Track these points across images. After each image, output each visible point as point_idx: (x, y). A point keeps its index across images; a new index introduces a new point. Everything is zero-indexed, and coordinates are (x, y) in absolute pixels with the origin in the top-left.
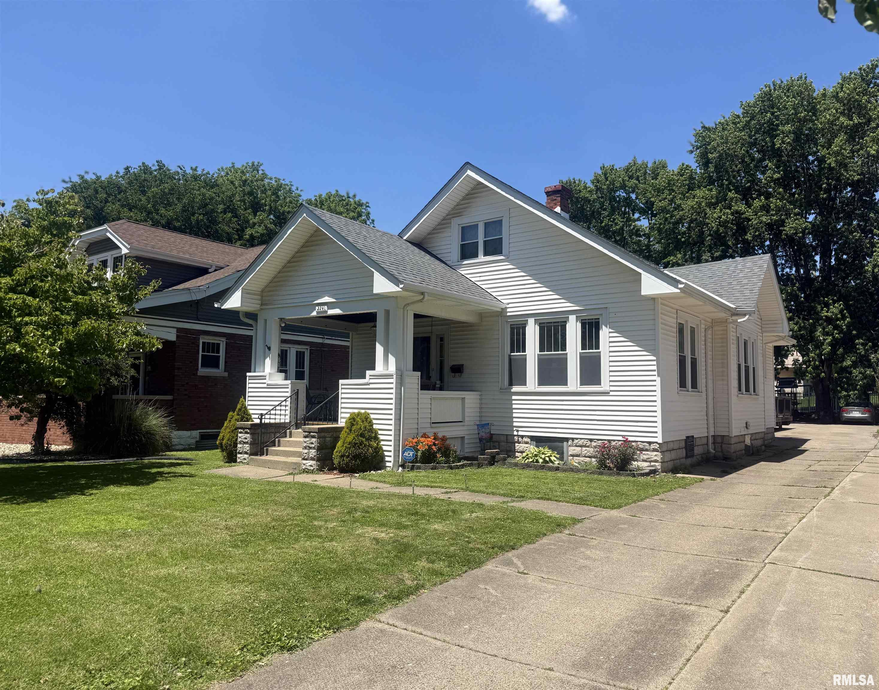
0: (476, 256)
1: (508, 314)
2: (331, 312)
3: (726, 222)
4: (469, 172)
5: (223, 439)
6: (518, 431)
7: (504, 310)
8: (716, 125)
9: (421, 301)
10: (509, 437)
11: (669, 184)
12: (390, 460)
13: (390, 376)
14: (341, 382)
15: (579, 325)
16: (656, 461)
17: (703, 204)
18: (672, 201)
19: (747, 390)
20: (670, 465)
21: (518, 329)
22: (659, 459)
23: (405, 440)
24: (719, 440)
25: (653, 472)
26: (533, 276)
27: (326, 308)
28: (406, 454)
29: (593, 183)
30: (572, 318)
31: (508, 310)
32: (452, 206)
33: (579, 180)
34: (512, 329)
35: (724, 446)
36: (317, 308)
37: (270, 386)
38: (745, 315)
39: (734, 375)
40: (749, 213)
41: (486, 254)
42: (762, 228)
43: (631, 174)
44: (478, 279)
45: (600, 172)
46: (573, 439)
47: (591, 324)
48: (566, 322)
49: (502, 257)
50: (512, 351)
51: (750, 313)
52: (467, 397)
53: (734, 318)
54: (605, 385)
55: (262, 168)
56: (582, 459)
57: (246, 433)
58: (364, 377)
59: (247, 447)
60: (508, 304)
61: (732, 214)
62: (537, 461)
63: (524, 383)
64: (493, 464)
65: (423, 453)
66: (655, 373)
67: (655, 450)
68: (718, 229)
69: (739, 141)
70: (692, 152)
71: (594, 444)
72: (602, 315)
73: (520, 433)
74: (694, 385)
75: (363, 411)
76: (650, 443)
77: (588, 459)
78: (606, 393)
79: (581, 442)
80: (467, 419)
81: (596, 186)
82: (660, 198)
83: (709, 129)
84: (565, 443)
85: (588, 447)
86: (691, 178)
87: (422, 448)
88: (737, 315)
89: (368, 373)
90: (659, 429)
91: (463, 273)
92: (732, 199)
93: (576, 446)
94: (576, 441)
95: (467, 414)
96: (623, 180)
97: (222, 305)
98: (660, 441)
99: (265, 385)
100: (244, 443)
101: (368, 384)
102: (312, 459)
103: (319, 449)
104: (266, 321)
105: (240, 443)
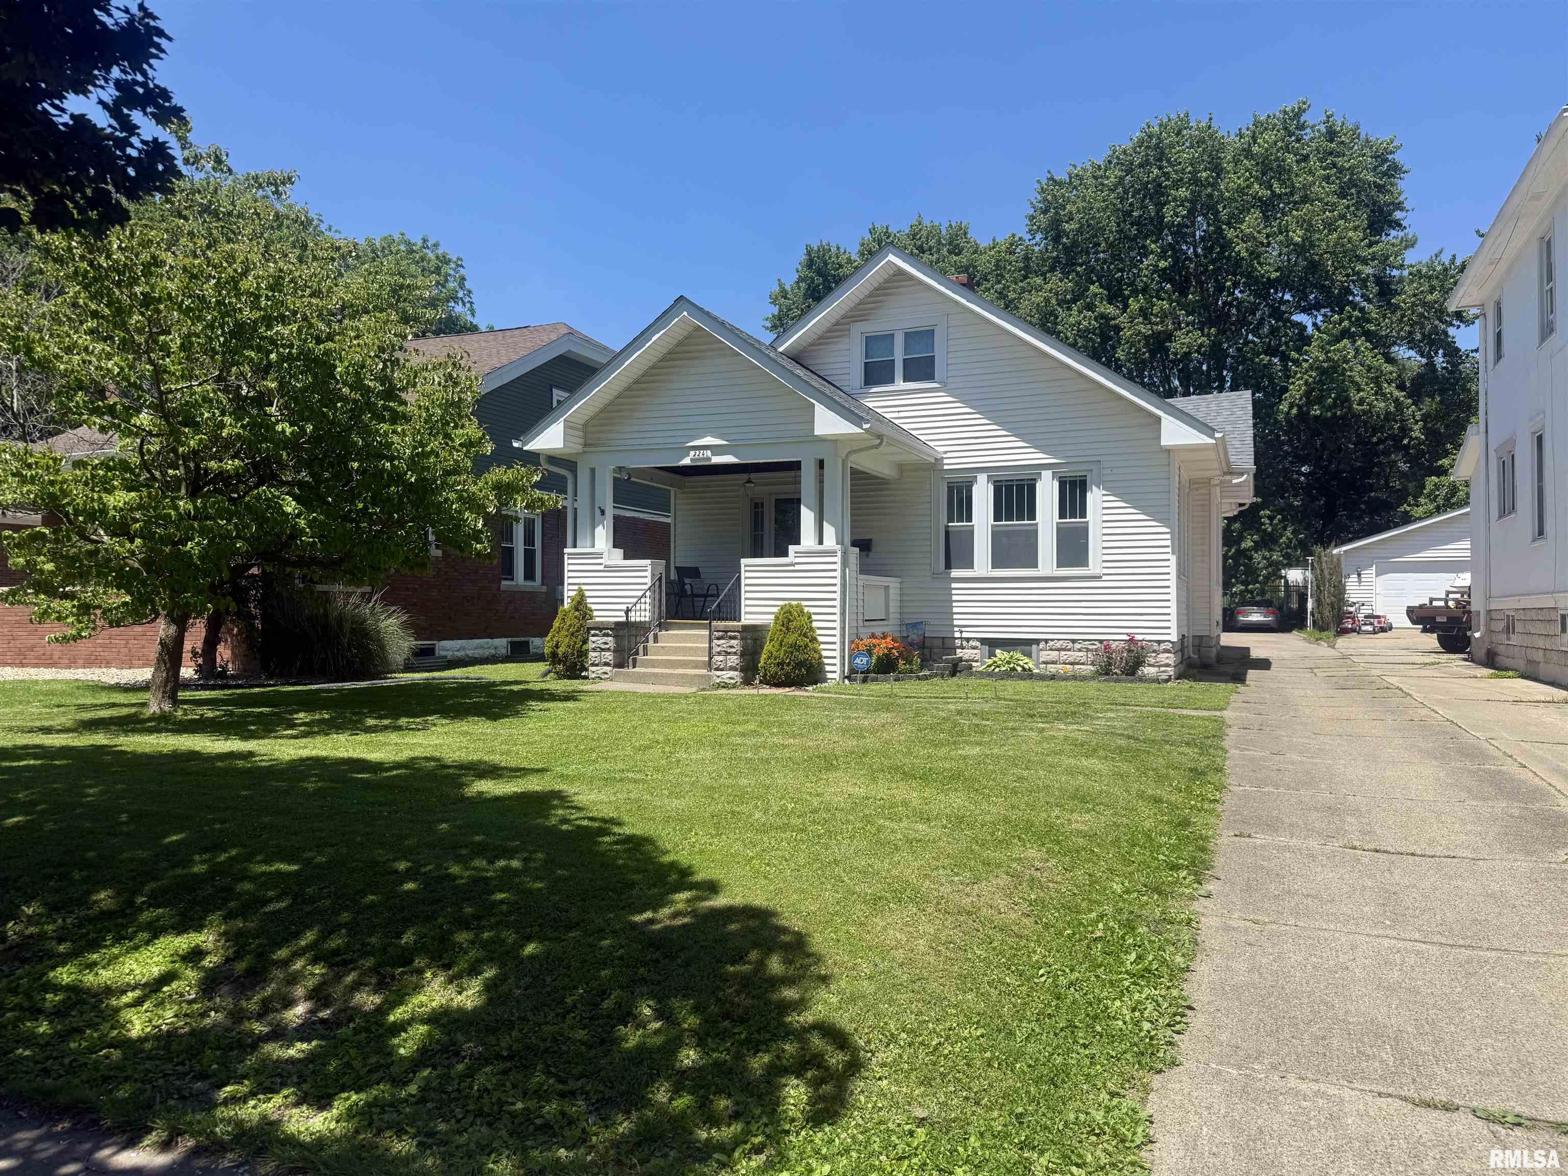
0: (891, 381)
1: (946, 467)
2: (717, 460)
3: (1087, 330)
4: (891, 258)
5: (557, 646)
6: (961, 632)
7: (939, 461)
8: (1070, 178)
9: (876, 446)
10: (947, 642)
11: (997, 266)
12: (834, 669)
13: (832, 553)
15: (1056, 484)
16: (1168, 665)
17: (1054, 301)
20: (1180, 670)
21: (961, 488)
22: (1171, 662)
23: (851, 642)
25: (1169, 678)
26: (986, 412)
27: (709, 453)
28: (858, 661)
30: (1047, 475)
31: (945, 461)
32: (852, 305)
34: (950, 490)
36: (692, 453)
37: (609, 568)
38: (1242, 474)
40: (1123, 320)
41: (906, 379)
42: (1139, 341)
44: (896, 415)
45: (868, 236)
46: (1046, 641)
47: (1073, 483)
48: (1035, 480)
49: (935, 385)
50: (950, 519)
51: (1248, 471)
52: (891, 585)
53: (1228, 477)
54: (1094, 567)
56: (1060, 666)
57: (607, 635)
58: (785, 554)
59: (609, 656)
60: (946, 452)
61: (1096, 319)
62: (1014, 669)
63: (970, 565)
64: (954, 675)
65: (879, 659)
66: (1169, 550)
67: (1166, 651)
68: (1075, 340)
69: (1107, 207)
70: (1032, 217)
71: (1077, 646)
72: (1091, 471)
73: (965, 635)
75: (794, 603)
76: (1159, 642)
77: (1068, 666)
78: (1097, 578)
79: (1058, 645)
80: (891, 616)
83: (1060, 184)
84: (1034, 647)
85: (1069, 650)
86: (1027, 258)
87: (879, 651)
88: (1231, 474)
89: (792, 549)
90: (1173, 624)
91: (870, 405)
92: (1095, 295)
93: (1051, 650)
94: (1051, 643)
95: (891, 609)
97: (525, 444)
98: (1175, 640)
99: (601, 567)
100: (603, 650)
101: (793, 565)
102: (732, 669)
103: (742, 655)
104: (593, 471)
105: (594, 650)
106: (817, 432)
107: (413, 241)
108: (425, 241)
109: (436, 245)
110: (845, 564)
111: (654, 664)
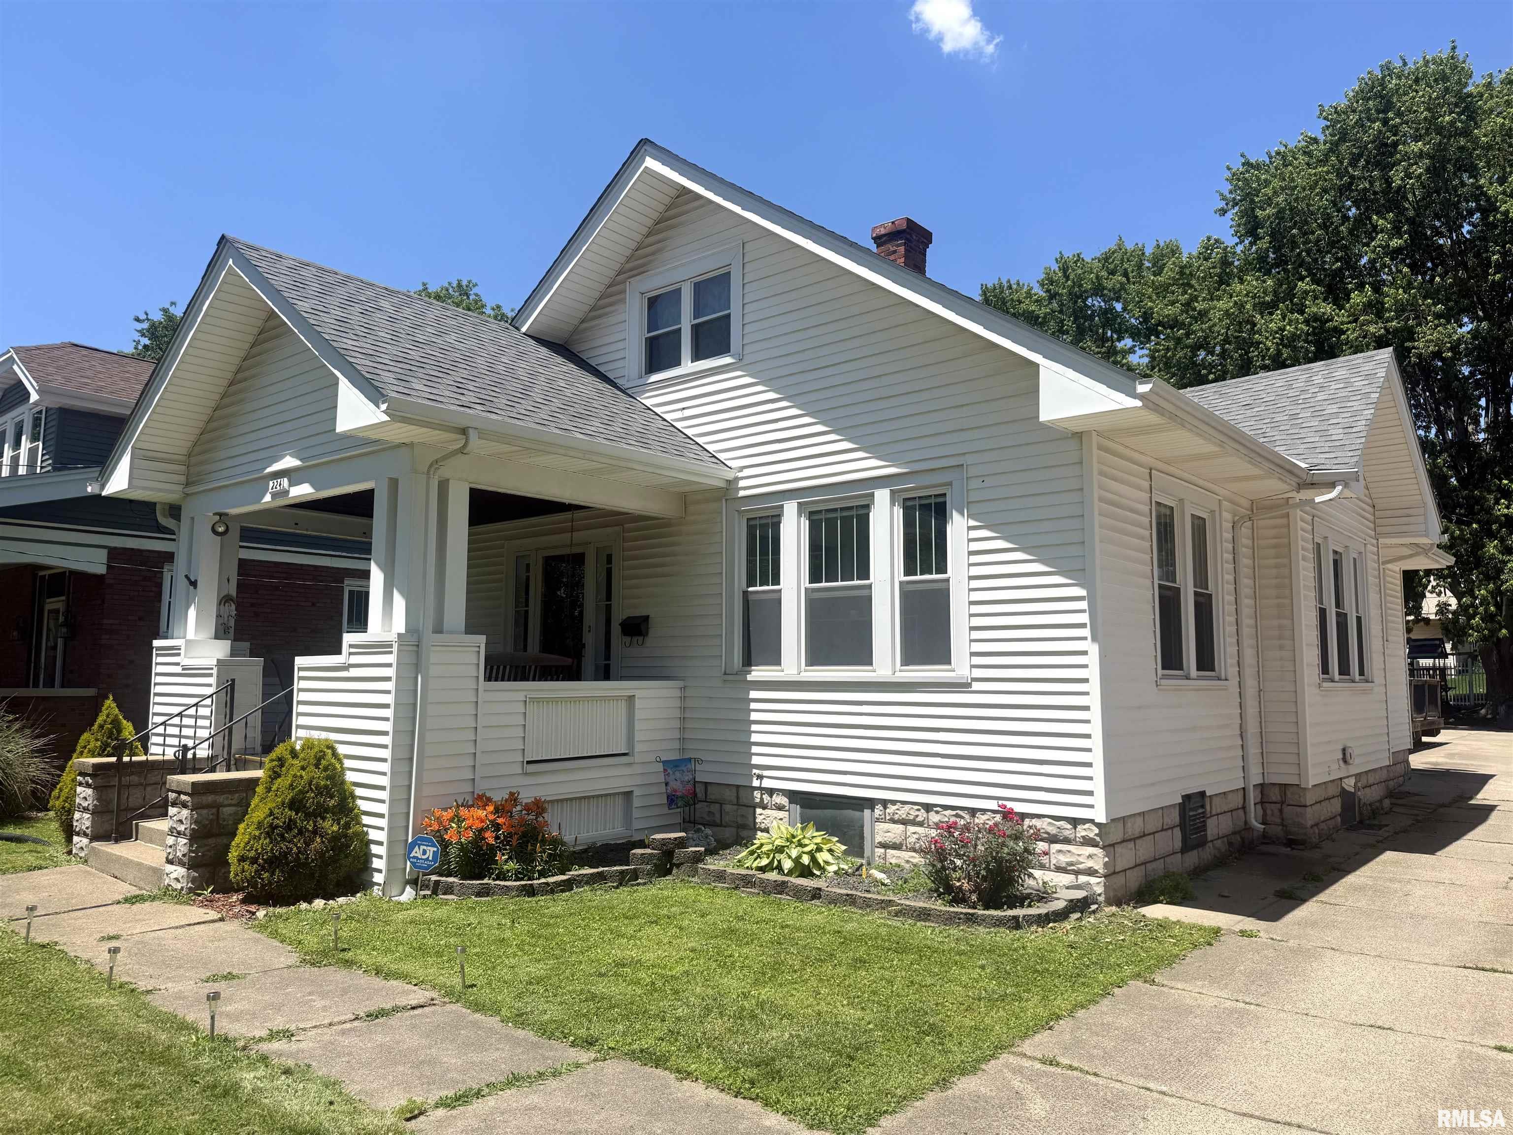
0: (677, 363)
1: (742, 493)
2: (296, 493)
3: (1294, 337)
4: (651, 163)
6: (760, 777)
7: (732, 484)
8: (1271, 157)
9: (462, 451)
10: (742, 792)
11: (1182, 273)
12: (380, 866)
13: (383, 647)
14: (299, 661)
15: (899, 513)
16: (1091, 872)
18: (1188, 305)
19: (1344, 670)
20: (1134, 879)
21: (764, 527)
22: (1098, 865)
23: (422, 813)
24: (1275, 795)
25: (1081, 906)
26: (793, 396)
27: (285, 482)
29: (1042, 285)
30: (882, 496)
31: (741, 484)
32: (628, 253)
33: (1018, 283)
34: (751, 529)
35: (1287, 810)
37: (185, 671)
38: (1332, 485)
39: (1309, 634)
40: (1340, 318)
41: (697, 356)
43: (1111, 266)
44: (679, 415)
45: (1055, 267)
46: (885, 803)
47: (925, 508)
48: (867, 507)
49: (727, 360)
50: (751, 582)
51: (1346, 480)
52: (638, 694)
53: (1305, 494)
54: (960, 665)
56: (906, 855)
57: (88, 785)
60: (742, 469)
61: (1307, 322)
62: (780, 866)
63: (775, 659)
64: (669, 872)
65: (463, 848)
66: (1086, 632)
67: (1088, 842)
69: (1316, 183)
70: (1223, 212)
71: (934, 818)
72: (950, 484)
73: (767, 783)
74: (1206, 661)
76: (1075, 822)
77: (920, 857)
78: (963, 686)
79: (903, 812)
80: (638, 748)
81: (1048, 291)
82: (1166, 302)
83: (1257, 167)
84: (867, 812)
85: (921, 824)
86: (1225, 262)
87: (459, 836)
88: (1313, 485)
89: (347, 639)
90: (1098, 785)
91: (648, 403)
92: (1306, 292)
93: (894, 822)
94: (891, 809)
95: (638, 737)
96: (1097, 277)
97: (103, 487)
98: (1101, 818)
99: (178, 670)
100: (83, 809)
101: (346, 667)
102: (175, 863)
103: (194, 837)
104: (193, 518)
105: (78, 808)
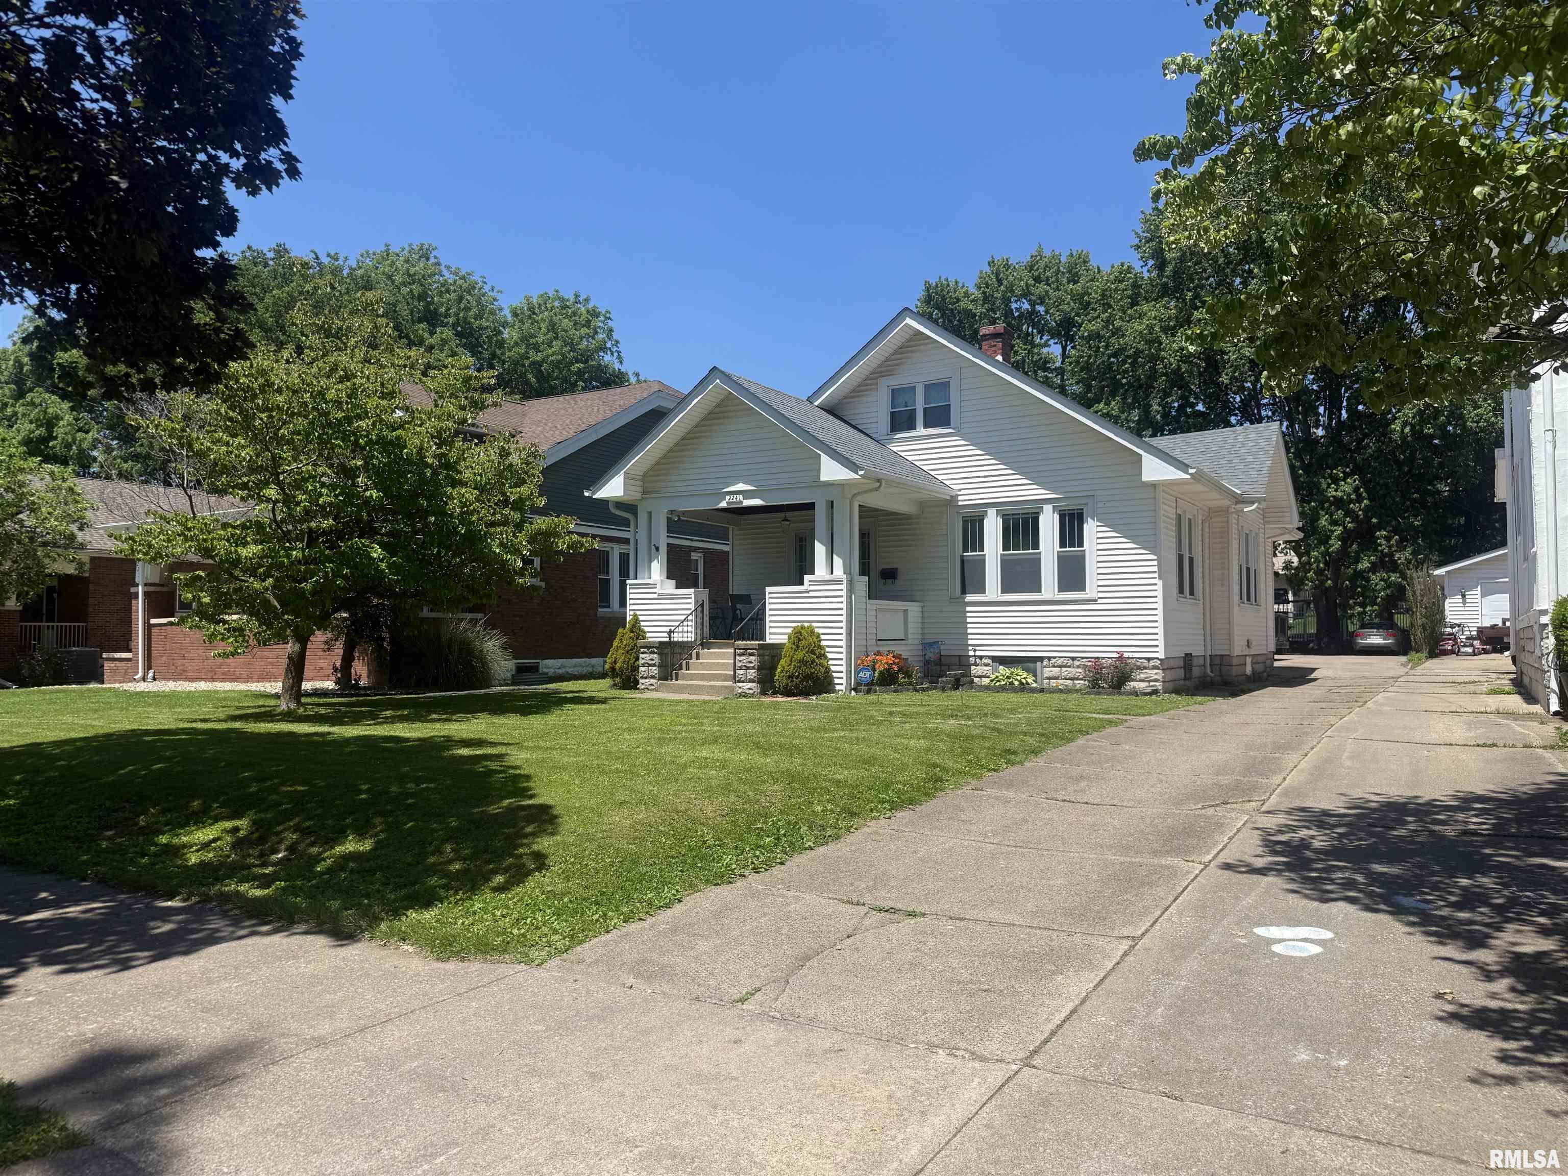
0: (914, 427)
1: (960, 503)
2: (748, 503)
4: (909, 321)
5: (615, 663)
6: (974, 651)
7: (954, 498)
9: (876, 489)
10: (962, 659)
11: (1103, 295)
12: (841, 682)
13: (838, 582)
14: (768, 589)
15: (1057, 517)
16: (1156, 680)
17: (1157, 328)
18: (1108, 322)
19: (1249, 599)
20: (1170, 686)
21: (973, 522)
22: (1160, 677)
23: (856, 659)
24: (1217, 661)
25: (1155, 692)
26: (994, 455)
27: (741, 497)
28: (861, 674)
29: (979, 288)
30: (1048, 508)
31: (960, 498)
32: (880, 363)
33: (957, 283)
34: (965, 522)
35: (1223, 668)
36: (728, 497)
37: (661, 596)
38: (1253, 503)
39: (1236, 578)
41: (926, 426)
43: (1036, 274)
44: (917, 458)
45: (987, 269)
46: (1049, 658)
47: (1072, 516)
48: (1038, 513)
49: (951, 430)
50: (965, 549)
51: (1259, 500)
52: (910, 609)
53: (1239, 506)
54: (1091, 591)
55: (434, 253)
56: (1061, 682)
57: (651, 653)
58: (802, 583)
59: (655, 671)
60: (960, 490)
62: (1011, 683)
63: (983, 591)
64: (957, 688)
65: (881, 673)
66: (1156, 575)
67: (1155, 667)
68: (1179, 366)
70: (1138, 247)
71: (1077, 663)
72: (1086, 504)
73: (978, 653)
74: (1192, 591)
75: (806, 625)
76: (1149, 659)
77: (1069, 682)
78: (1093, 601)
79: (1060, 662)
80: (910, 636)
81: (984, 293)
82: (1089, 317)
84: (1039, 664)
85: (1070, 666)
86: (1135, 286)
87: (880, 667)
88: (1243, 503)
89: (807, 578)
90: (1161, 643)
91: (895, 449)
93: (1054, 666)
94: (1053, 661)
95: (910, 631)
96: (1027, 284)
97: (594, 493)
98: (1162, 656)
99: (656, 596)
100: (650, 665)
101: (808, 592)
102: (751, 681)
103: (759, 669)
104: (650, 513)
105: (643, 665)
106: (823, 478)
107: (566, 297)
108: (577, 296)
109: (587, 300)
110: (851, 590)
111: (692, 677)
